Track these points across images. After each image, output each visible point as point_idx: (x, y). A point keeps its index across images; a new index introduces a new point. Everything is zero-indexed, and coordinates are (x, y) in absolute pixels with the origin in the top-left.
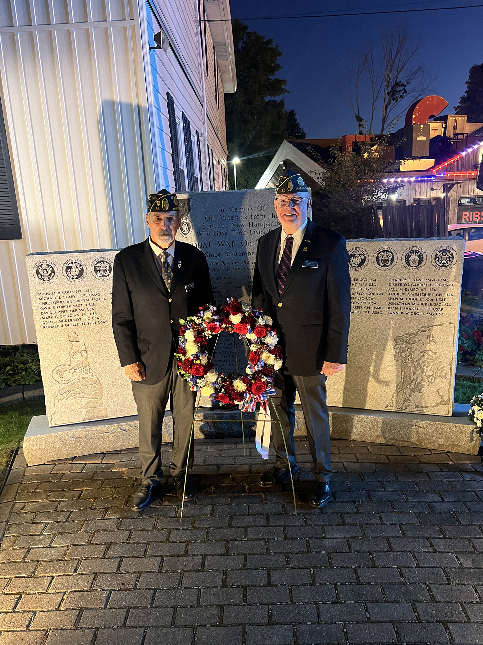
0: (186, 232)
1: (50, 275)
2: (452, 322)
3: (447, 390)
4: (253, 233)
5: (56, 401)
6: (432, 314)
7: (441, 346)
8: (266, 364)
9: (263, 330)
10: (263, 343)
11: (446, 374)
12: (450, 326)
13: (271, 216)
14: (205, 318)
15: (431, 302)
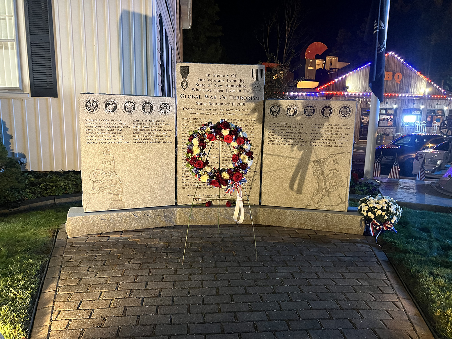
0: (185, 87)
1: (95, 108)
2: (349, 151)
3: (345, 195)
4: (227, 91)
5: (90, 194)
6: (337, 146)
7: (341, 167)
8: (243, 162)
9: (242, 140)
10: (242, 148)
11: (344, 184)
12: (347, 154)
13: (240, 81)
14: (206, 130)
15: (336, 139)
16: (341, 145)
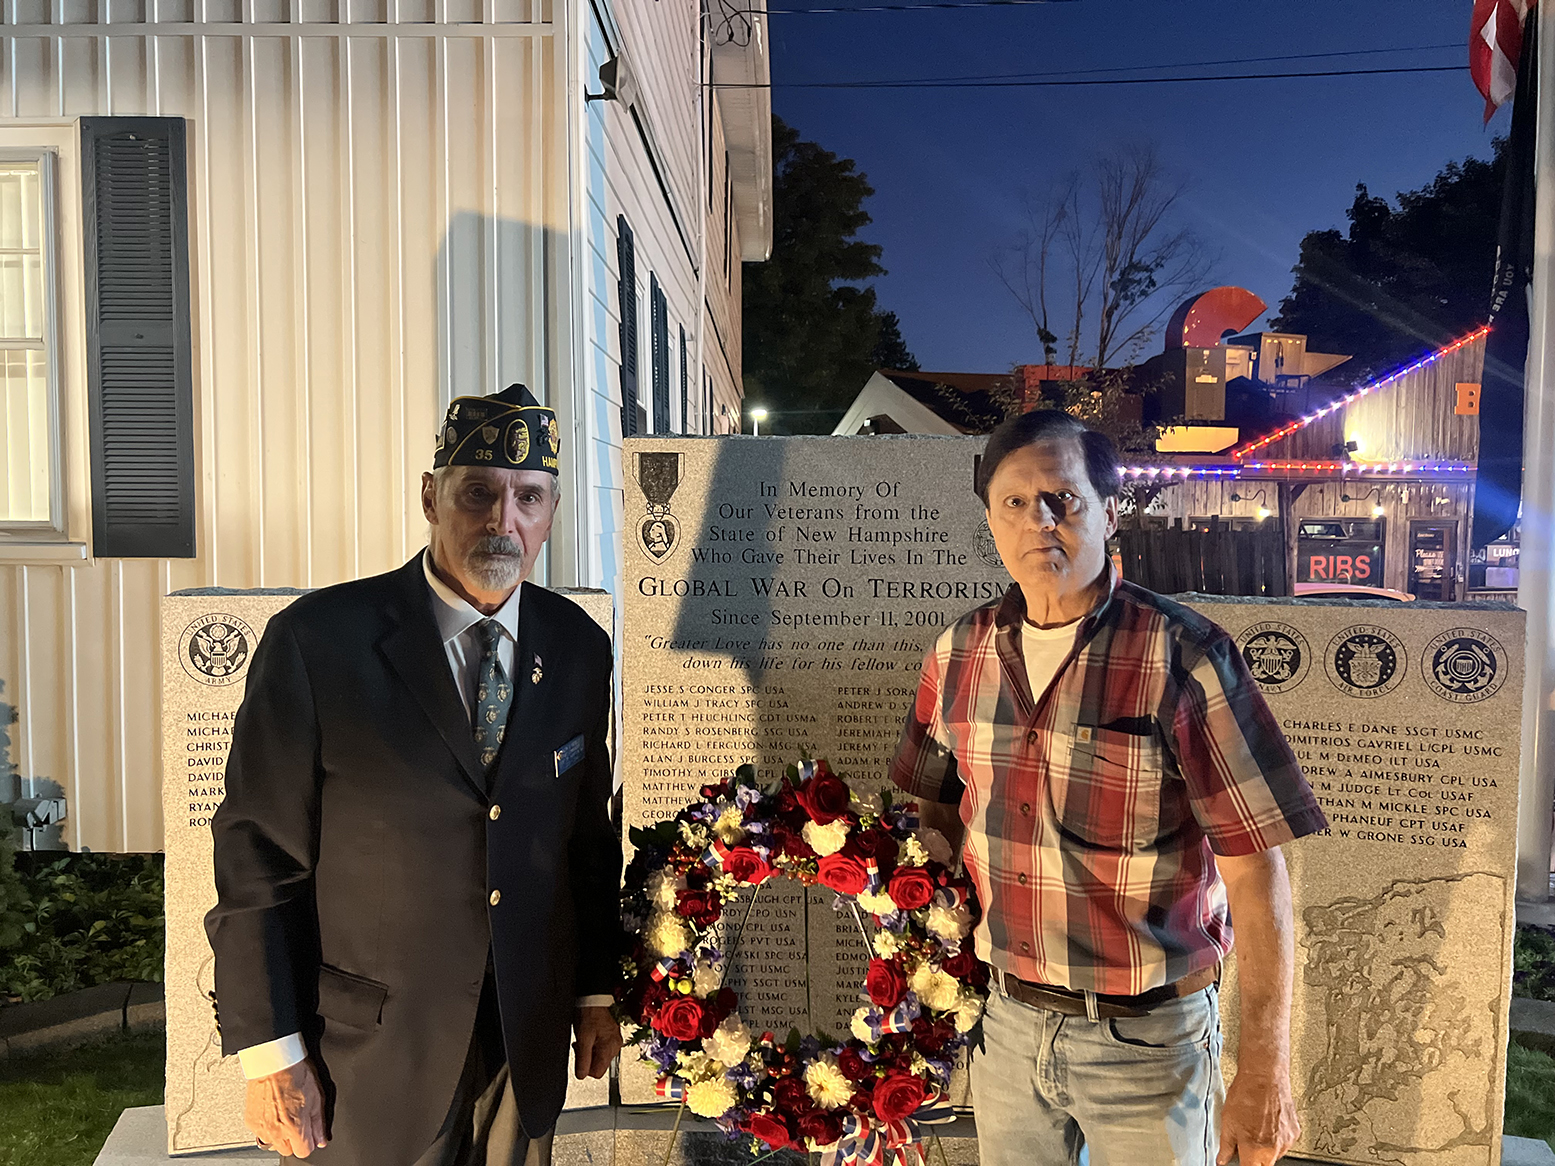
0: (660, 547)
1: (232, 659)
2: (1497, 869)
3: (1483, 1095)
4: (858, 558)
5: (200, 1068)
6: (1428, 841)
7: (1459, 947)
8: (926, 1010)
9: (921, 885)
10: (919, 932)
11: (1478, 1042)
12: (1490, 884)
13: (917, 515)
14: (718, 826)
15: (1424, 802)
16: (1449, 835)
